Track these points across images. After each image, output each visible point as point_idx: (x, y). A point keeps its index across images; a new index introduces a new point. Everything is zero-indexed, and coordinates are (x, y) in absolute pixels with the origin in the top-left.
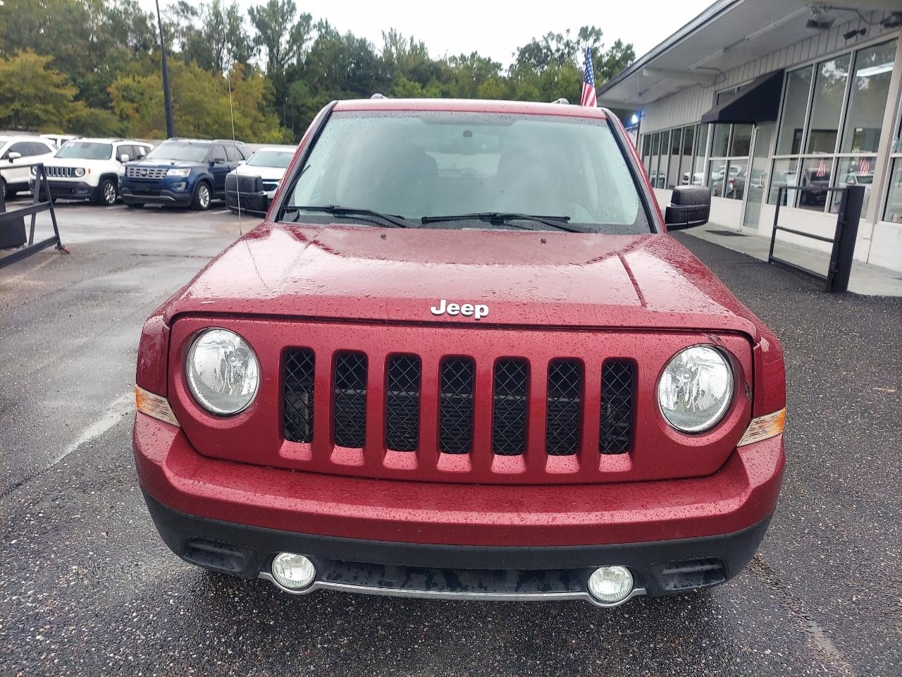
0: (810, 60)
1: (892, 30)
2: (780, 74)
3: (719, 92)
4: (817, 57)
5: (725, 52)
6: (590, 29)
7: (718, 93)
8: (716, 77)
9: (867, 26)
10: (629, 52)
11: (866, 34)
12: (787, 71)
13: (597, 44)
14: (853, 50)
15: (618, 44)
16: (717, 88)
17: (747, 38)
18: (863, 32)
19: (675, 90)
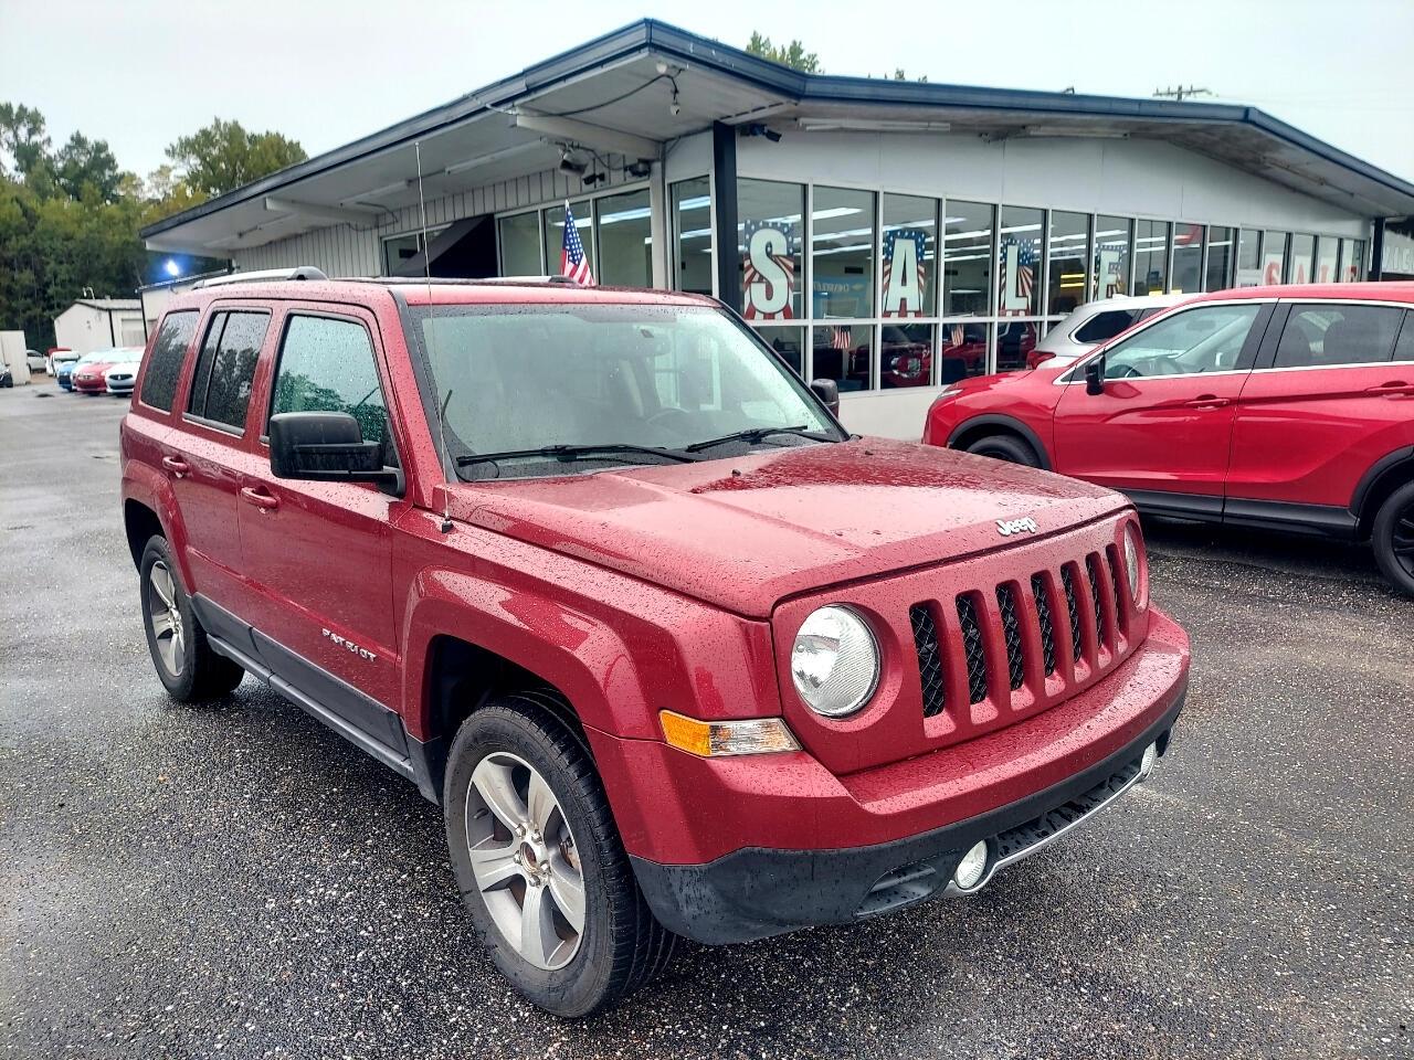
0: (530, 205)
1: (639, 179)
2: (488, 220)
3: (387, 239)
4: (542, 202)
5: (408, 185)
6: (15, 110)
7: (384, 239)
8: (377, 216)
9: (606, 171)
10: (103, 155)
11: (607, 181)
12: (497, 216)
13: (36, 138)
14: (591, 197)
15: (79, 141)
16: (382, 232)
17: (447, 170)
18: (602, 177)
19: (300, 232)
